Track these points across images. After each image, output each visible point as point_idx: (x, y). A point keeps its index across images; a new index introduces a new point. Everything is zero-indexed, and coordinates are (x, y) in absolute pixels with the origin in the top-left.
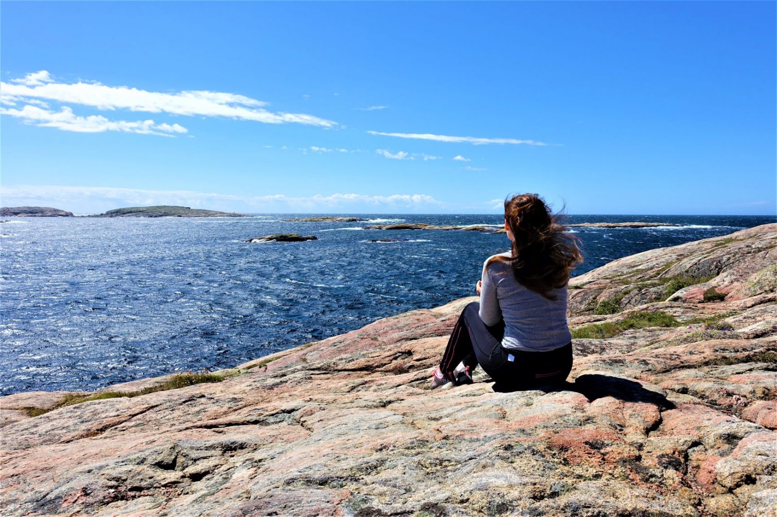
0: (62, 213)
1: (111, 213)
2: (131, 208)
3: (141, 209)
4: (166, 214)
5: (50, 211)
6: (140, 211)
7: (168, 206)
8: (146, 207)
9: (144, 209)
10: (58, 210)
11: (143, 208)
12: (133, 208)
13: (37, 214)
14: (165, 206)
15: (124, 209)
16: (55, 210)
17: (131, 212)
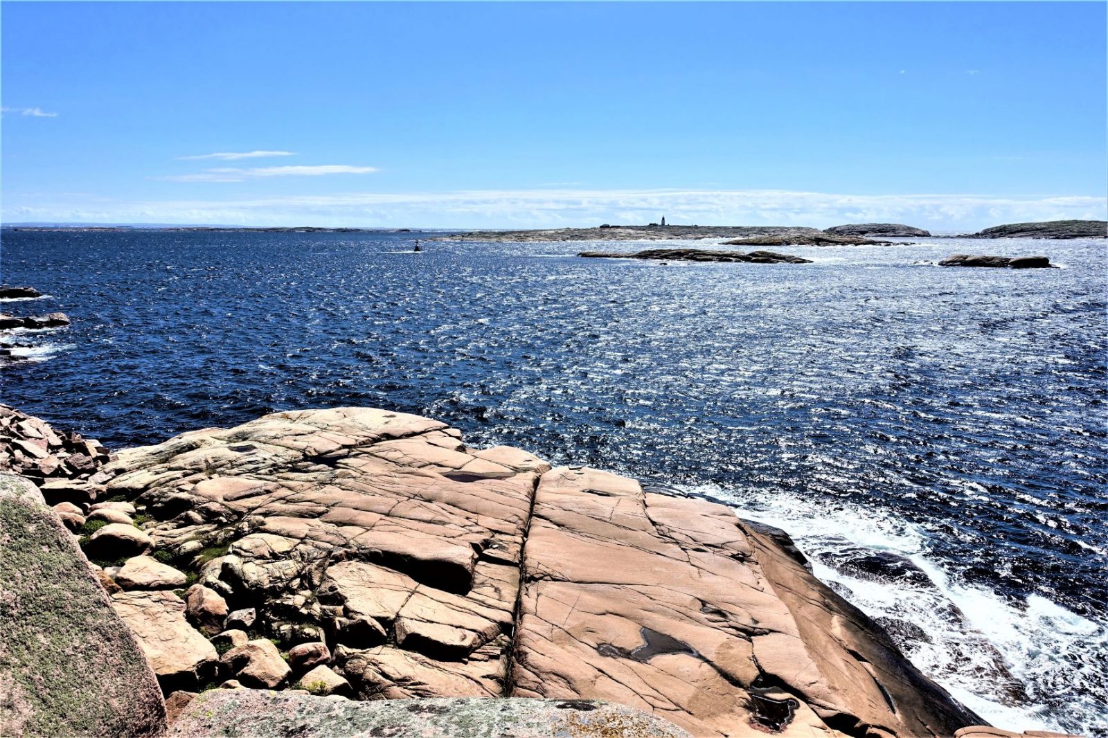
0: (918, 233)
1: (992, 232)
2: (1022, 224)
3: (1038, 227)
4: (1082, 234)
5: (904, 229)
6: (1037, 229)
7: (1081, 222)
8: (1045, 224)
9: (1043, 226)
10: (913, 229)
11: (1040, 224)
12: (1025, 224)
13: (888, 234)
14: (1076, 222)
15: (1010, 226)
16: (909, 228)
17: (1022, 231)
